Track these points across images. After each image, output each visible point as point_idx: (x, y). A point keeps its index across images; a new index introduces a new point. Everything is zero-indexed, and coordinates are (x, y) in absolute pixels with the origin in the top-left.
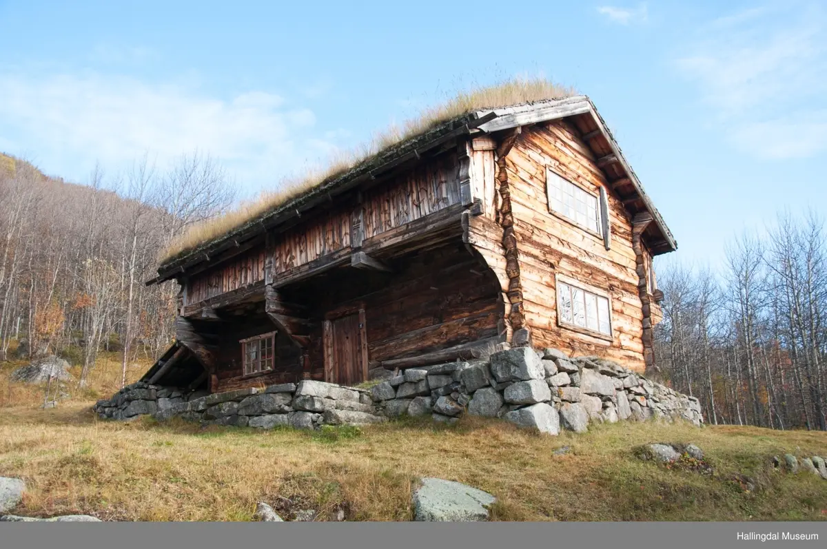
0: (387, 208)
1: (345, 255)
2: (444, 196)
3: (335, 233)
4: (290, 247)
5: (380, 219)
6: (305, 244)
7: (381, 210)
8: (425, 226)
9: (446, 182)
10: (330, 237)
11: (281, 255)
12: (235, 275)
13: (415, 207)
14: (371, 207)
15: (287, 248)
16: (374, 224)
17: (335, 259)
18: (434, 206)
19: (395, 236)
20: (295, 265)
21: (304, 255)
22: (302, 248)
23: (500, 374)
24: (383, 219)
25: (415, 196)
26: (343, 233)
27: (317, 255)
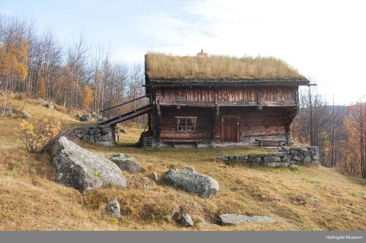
0: (270, 94)
1: (254, 104)
2: (289, 97)
3: (249, 95)
4: (227, 92)
5: (267, 96)
6: (234, 94)
7: (268, 93)
8: (284, 104)
9: (290, 93)
10: (246, 95)
11: (221, 94)
12: (194, 94)
13: (280, 97)
14: (264, 91)
15: (225, 93)
16: (265, 97)
17: (249, 104)
18: (286, 99)
19: (273, 104)
20: (230, 101)
21: (233, 98)
22: (233, 95)
23: (313, 153)
24: (268, 97)
25: (280, 94)
26: (252, 96)
27: (240, 100)
